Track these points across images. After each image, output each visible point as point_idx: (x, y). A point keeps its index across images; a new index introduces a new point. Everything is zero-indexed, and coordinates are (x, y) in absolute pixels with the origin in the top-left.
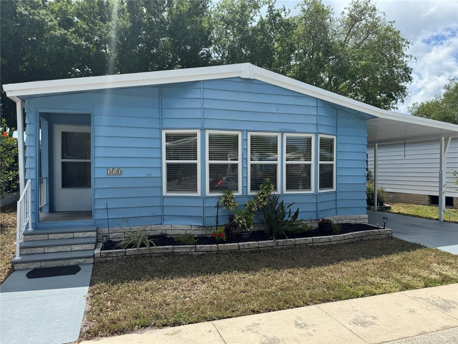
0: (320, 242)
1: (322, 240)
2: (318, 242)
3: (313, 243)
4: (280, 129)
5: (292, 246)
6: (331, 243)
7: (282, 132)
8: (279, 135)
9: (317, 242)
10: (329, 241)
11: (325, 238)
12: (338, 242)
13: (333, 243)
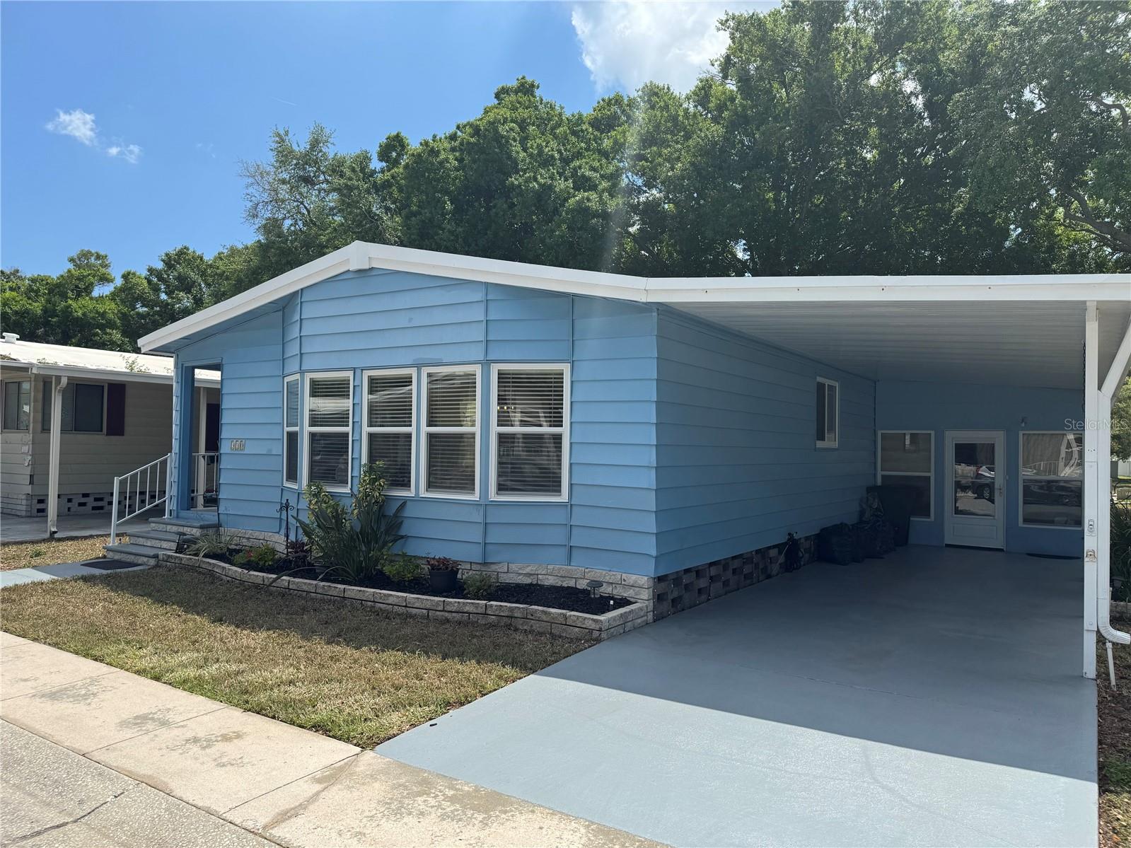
0: (387, 602)
1: (391, 600)
2: (384, 602)
3: (374, 602)
4: (414, 360)
5: (339, 599)
6: (410, 610)
7: (419, 366)
8: (413, 372)
9: (381, 601)
10: (406, 606)
11: (398, 597)
12: (425, 611)
13: (414, 611)
